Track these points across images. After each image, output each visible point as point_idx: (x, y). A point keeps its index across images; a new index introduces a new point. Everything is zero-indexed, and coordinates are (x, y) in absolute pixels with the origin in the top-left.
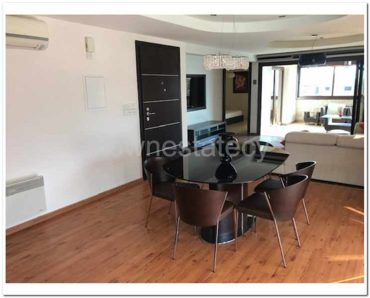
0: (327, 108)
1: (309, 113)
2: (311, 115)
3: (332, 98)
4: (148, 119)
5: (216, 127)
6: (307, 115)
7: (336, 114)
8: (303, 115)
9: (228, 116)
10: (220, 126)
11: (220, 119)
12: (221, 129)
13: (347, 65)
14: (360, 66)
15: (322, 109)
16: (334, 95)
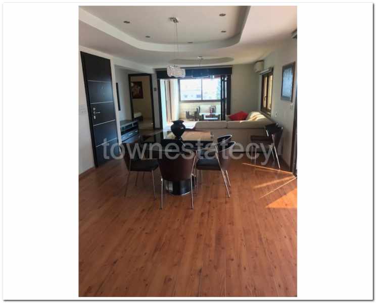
0: (199, 108)
1: (189, 112)
2: (190, 114)
3: (202, 101)
4: (95, 117)
5: (131, 125)
6: (188, 113)
7: (208, 112)
8: (185, 113)
9: (136, 115)
10: (134, 124)
11: (130, 118)
12: (135, 126)
13: (212, 78)
14: (223, 79)
15: (197, 109)
16: (203, 99)
